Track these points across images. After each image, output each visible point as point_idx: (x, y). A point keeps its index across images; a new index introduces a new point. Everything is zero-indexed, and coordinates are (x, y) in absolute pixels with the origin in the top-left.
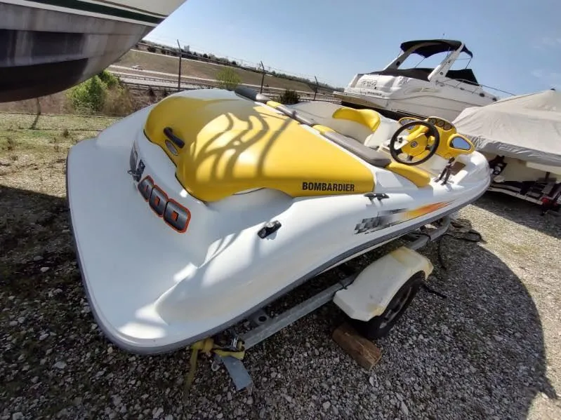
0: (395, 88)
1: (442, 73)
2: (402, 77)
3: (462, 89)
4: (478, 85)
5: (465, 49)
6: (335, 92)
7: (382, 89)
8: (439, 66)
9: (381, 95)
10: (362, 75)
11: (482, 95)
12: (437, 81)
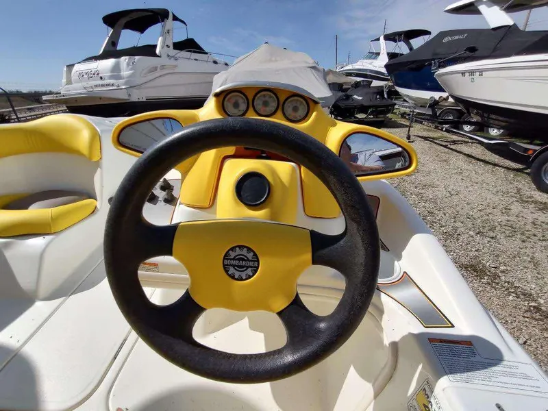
0: (125, 73)
1: (168, 46)
2: (127, 57)
3: (196, 60)
4: (207, 53)
5: (175, 18)
6: (44, 98)
7: (111, 77)
8: (160, 39)
9: (113, 85)
10: (73, 65)
11: (215, 62)
12: (168, 56)
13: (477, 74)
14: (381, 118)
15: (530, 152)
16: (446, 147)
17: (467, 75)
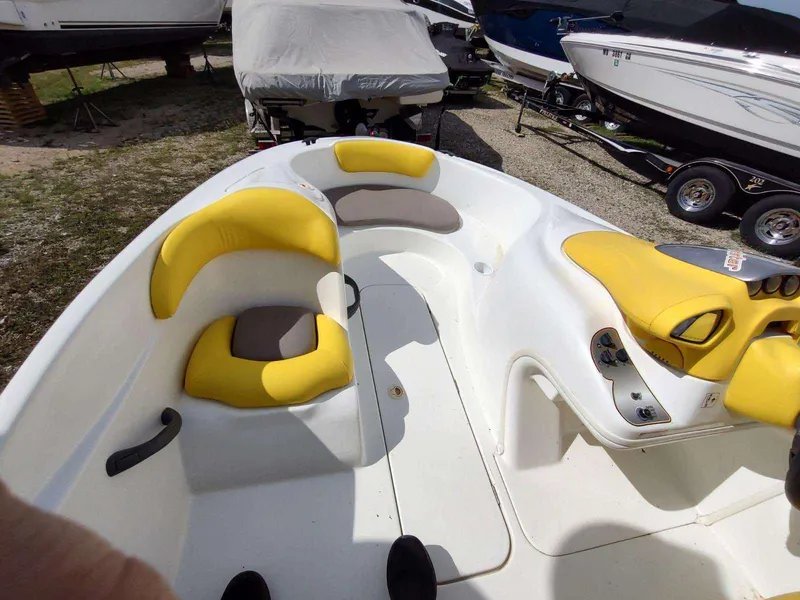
13: (624, 55)
14: (473, 91)
15: (669, 169)
16: (563, 146)
17: (611, 53)
